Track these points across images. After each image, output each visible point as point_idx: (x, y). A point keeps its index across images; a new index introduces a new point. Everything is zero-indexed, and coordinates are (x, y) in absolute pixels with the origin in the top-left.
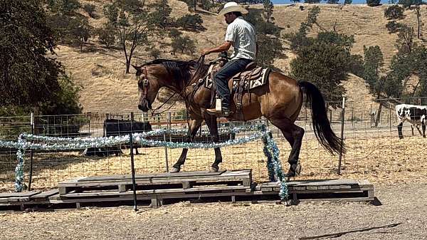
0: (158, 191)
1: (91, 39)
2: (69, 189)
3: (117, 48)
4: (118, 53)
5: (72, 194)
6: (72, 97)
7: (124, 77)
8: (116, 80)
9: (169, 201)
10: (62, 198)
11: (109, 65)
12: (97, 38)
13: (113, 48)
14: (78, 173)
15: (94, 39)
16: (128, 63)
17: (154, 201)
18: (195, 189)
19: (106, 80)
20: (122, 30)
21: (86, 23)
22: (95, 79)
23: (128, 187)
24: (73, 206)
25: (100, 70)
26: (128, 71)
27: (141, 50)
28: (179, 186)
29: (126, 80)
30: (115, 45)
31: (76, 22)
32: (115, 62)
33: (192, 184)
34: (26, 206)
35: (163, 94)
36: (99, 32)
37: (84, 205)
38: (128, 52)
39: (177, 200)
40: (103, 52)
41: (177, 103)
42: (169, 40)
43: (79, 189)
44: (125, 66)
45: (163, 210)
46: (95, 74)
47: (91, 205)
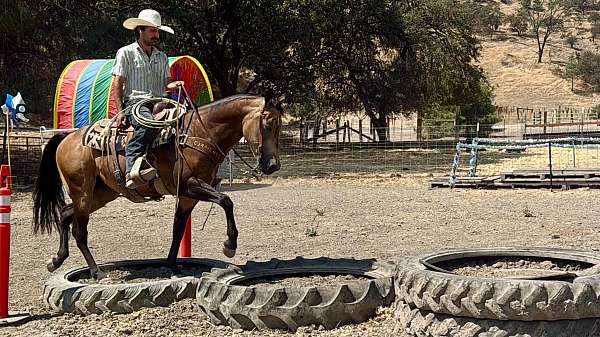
0: (567, 180)
1: (501, 27)
2: (507, 176)
3: (530, 36)
4: (530, 41)
5: (508, 179)
6: (488, 97)
7: (536, 67)
8: (527, 70)
9: (574, 187)
10: (502, 182)
11: (520, 54)
12: (508, 26)
13: (524, 36)
14: (509, 166)
15: (505, 27)
16: (541, 51)
17: (564, 186)
18: (593, 179)
19: (516, 70)
20: (536, 16)
21: (497, 10)
22: (504, 69)
23: (547, 176)
24: (510, 187)
25: (510, 60)
26: (540, 61)
27: (555, 37)
28: (582, 177)
29: (537, 70)
30: (527, 32)
31: (487, 9)
32: (527, 50)
33: (592, 176)
34: (479, 186)
35: (579, 85)
36: (510, 18)
37: (516, 187)
38: (541, 39)
39: (581, 187)
40: (514, 41)
41: (594, 95)
42: (588, 25)
43: (512, 176)
44: (538, 55)
45: (570, 192)
46: (504, 64)
47: (521, 187)
